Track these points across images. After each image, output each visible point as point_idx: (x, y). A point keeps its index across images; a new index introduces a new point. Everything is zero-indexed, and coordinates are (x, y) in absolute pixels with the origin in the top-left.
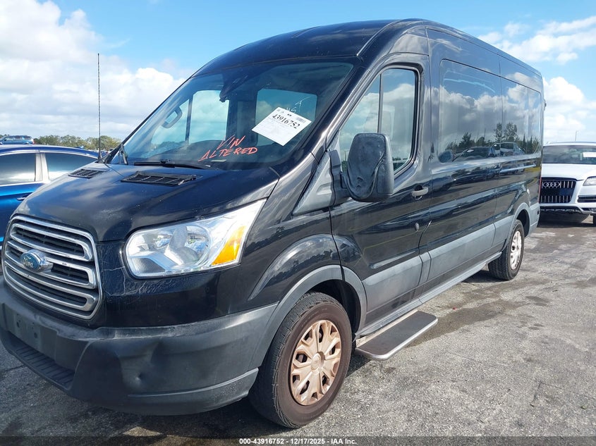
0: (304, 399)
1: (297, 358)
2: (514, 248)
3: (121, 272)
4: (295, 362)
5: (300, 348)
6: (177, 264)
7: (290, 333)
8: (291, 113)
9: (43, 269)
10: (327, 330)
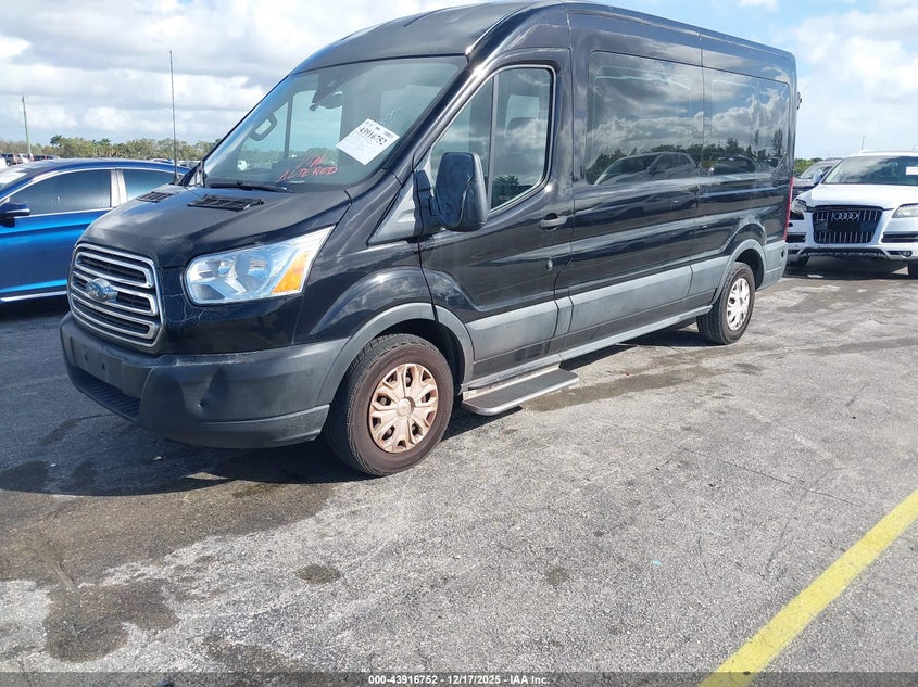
0: (388, 445)
1: (379, 400)
2: (733, 301)
3: (181, 299)
4: (374, 403)
5: (382, 390)
6: (236, 291)
7: (367, 372)
8: (380, 126)
9: (107, 298)
10: (417, 375)
